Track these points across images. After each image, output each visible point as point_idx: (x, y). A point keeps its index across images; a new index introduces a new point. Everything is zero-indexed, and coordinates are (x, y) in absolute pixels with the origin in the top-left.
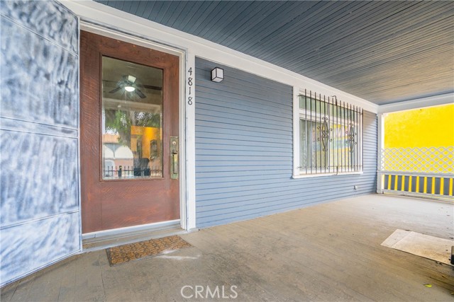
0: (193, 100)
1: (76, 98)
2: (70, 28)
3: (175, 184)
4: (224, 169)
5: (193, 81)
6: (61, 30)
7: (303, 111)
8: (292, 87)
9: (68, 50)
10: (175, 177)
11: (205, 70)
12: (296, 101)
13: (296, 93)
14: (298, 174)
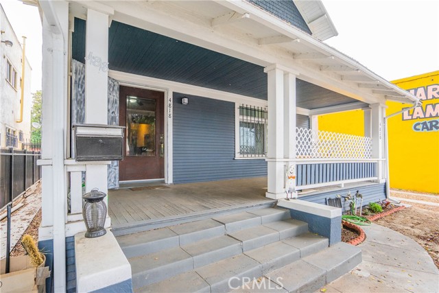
0: (172, 115)
1: (118, 118)
2: (116, 88)
3: (162, 160)
4: (189, 152)
5: (172, 105)
6: (113, 90)
7: (241, 117)
8: (234, 103)
9: (115, 98)
10: (162, 156)
11: (178, 98)
12: (237, 111)
13: (237, 106)
14: (238, 156)
